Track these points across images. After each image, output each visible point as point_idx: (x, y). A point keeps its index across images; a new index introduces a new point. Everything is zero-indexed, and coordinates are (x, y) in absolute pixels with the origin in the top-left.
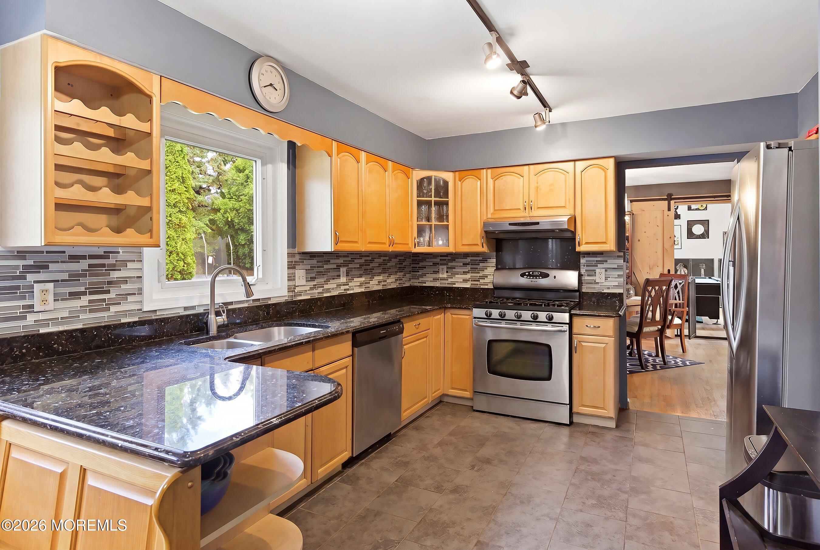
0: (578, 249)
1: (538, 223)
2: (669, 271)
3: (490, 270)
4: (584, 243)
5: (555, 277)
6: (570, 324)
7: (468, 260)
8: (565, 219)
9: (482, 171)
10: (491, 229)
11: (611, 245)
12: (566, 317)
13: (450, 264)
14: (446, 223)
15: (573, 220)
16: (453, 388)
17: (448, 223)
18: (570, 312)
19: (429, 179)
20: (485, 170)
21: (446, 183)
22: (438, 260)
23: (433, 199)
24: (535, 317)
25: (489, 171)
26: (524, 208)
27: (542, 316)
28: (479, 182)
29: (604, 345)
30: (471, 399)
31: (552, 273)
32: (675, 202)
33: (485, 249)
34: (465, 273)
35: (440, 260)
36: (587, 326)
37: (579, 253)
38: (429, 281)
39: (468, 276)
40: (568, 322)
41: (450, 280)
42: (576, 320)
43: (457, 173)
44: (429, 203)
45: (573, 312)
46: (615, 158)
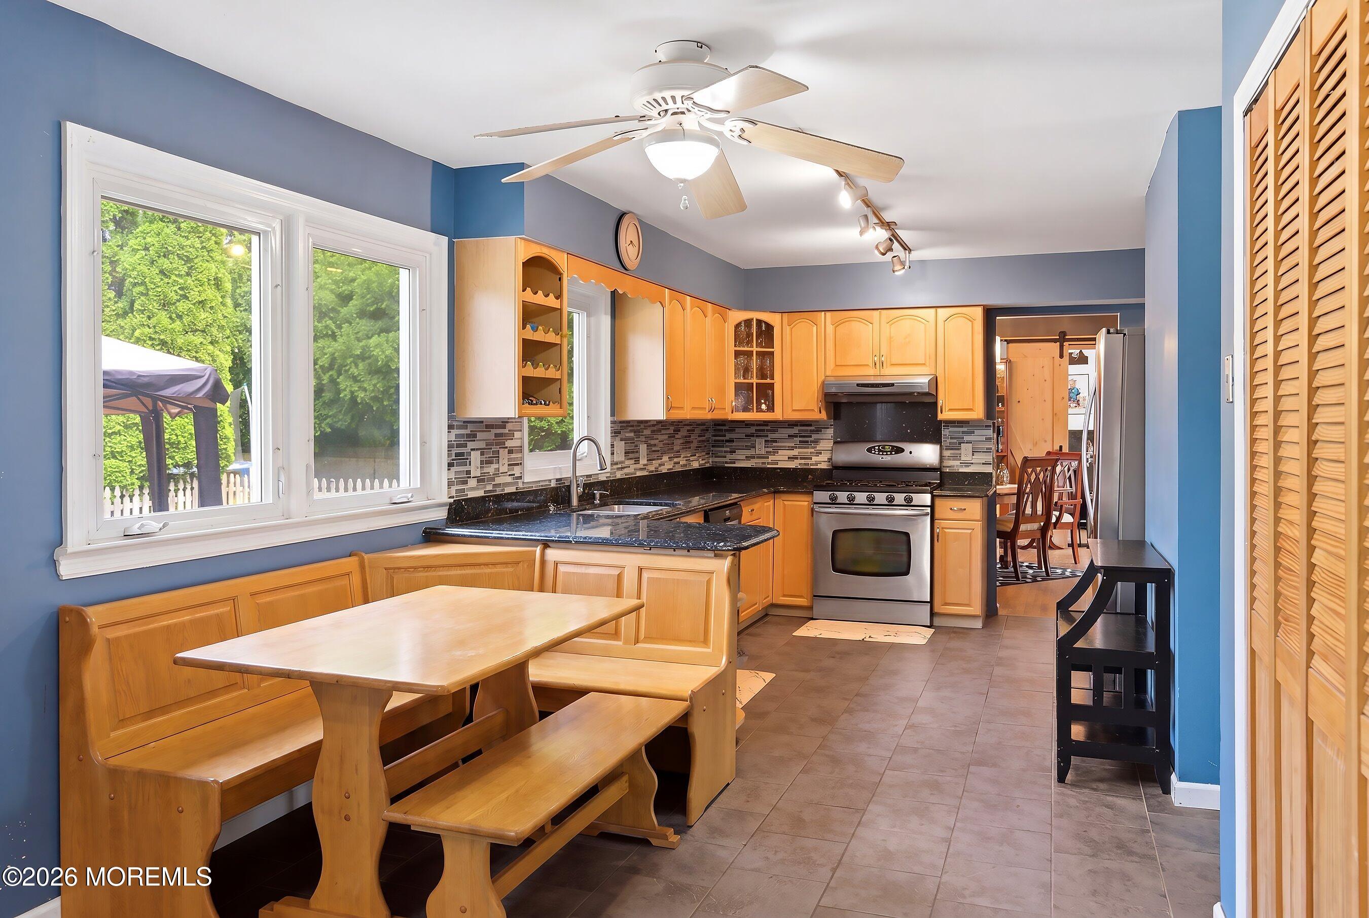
0: (940, 417)
1: (893, 385)
2: (1061, 447)
3: (826, 444)
4: (947, 409)
5: (911, 453)
6: (932, 507)
7: (795, 430)
8: (925, 380)
9: (818, 313)
10: (833, 390)
11: (978, 412)
12: (926, 498)
13: (771, 436)
14: (768, 381)
15: (935, 381)
16: (784, 596)
17: (772, 381)
18: (931, 493)
19: (748, 322)
20: (823, 313)
21: (770, 328)
22: (752, 430)
23: (755, 349)
24: (891, 500)
25: (828, 314)
26: (874, 364)
27: (900, 498)
28: (815, 328)
29: (969, 531)
30: (810, 608)
31: (908, 447)
32: (1069, 345)
33: (823, 416)
34: (792, 448)
35: (756, 430)
36: (951, 509)
37: (941, 421)
38: (742, 460)
39: (795, 452)
40: (929, 504)
41: (771, 458)
42: (938, 502)
43: (785, 315)
44: (749, 354)
45: (936, 493)
46: (984, 306)
